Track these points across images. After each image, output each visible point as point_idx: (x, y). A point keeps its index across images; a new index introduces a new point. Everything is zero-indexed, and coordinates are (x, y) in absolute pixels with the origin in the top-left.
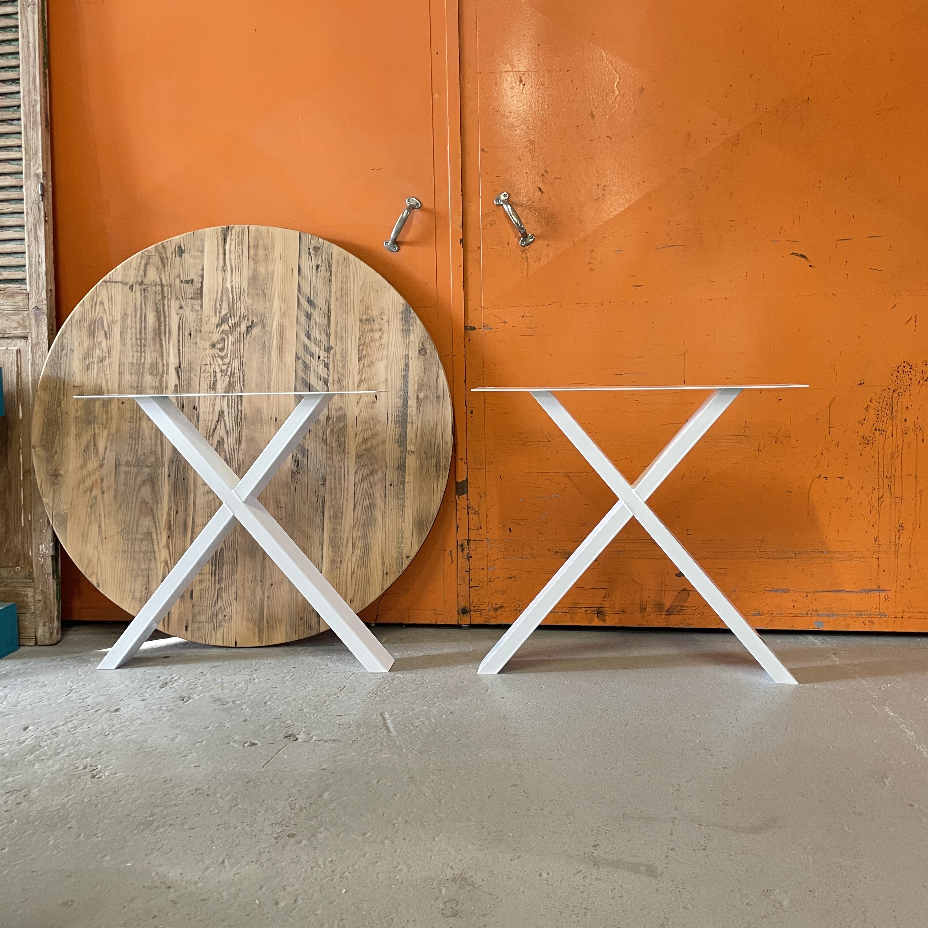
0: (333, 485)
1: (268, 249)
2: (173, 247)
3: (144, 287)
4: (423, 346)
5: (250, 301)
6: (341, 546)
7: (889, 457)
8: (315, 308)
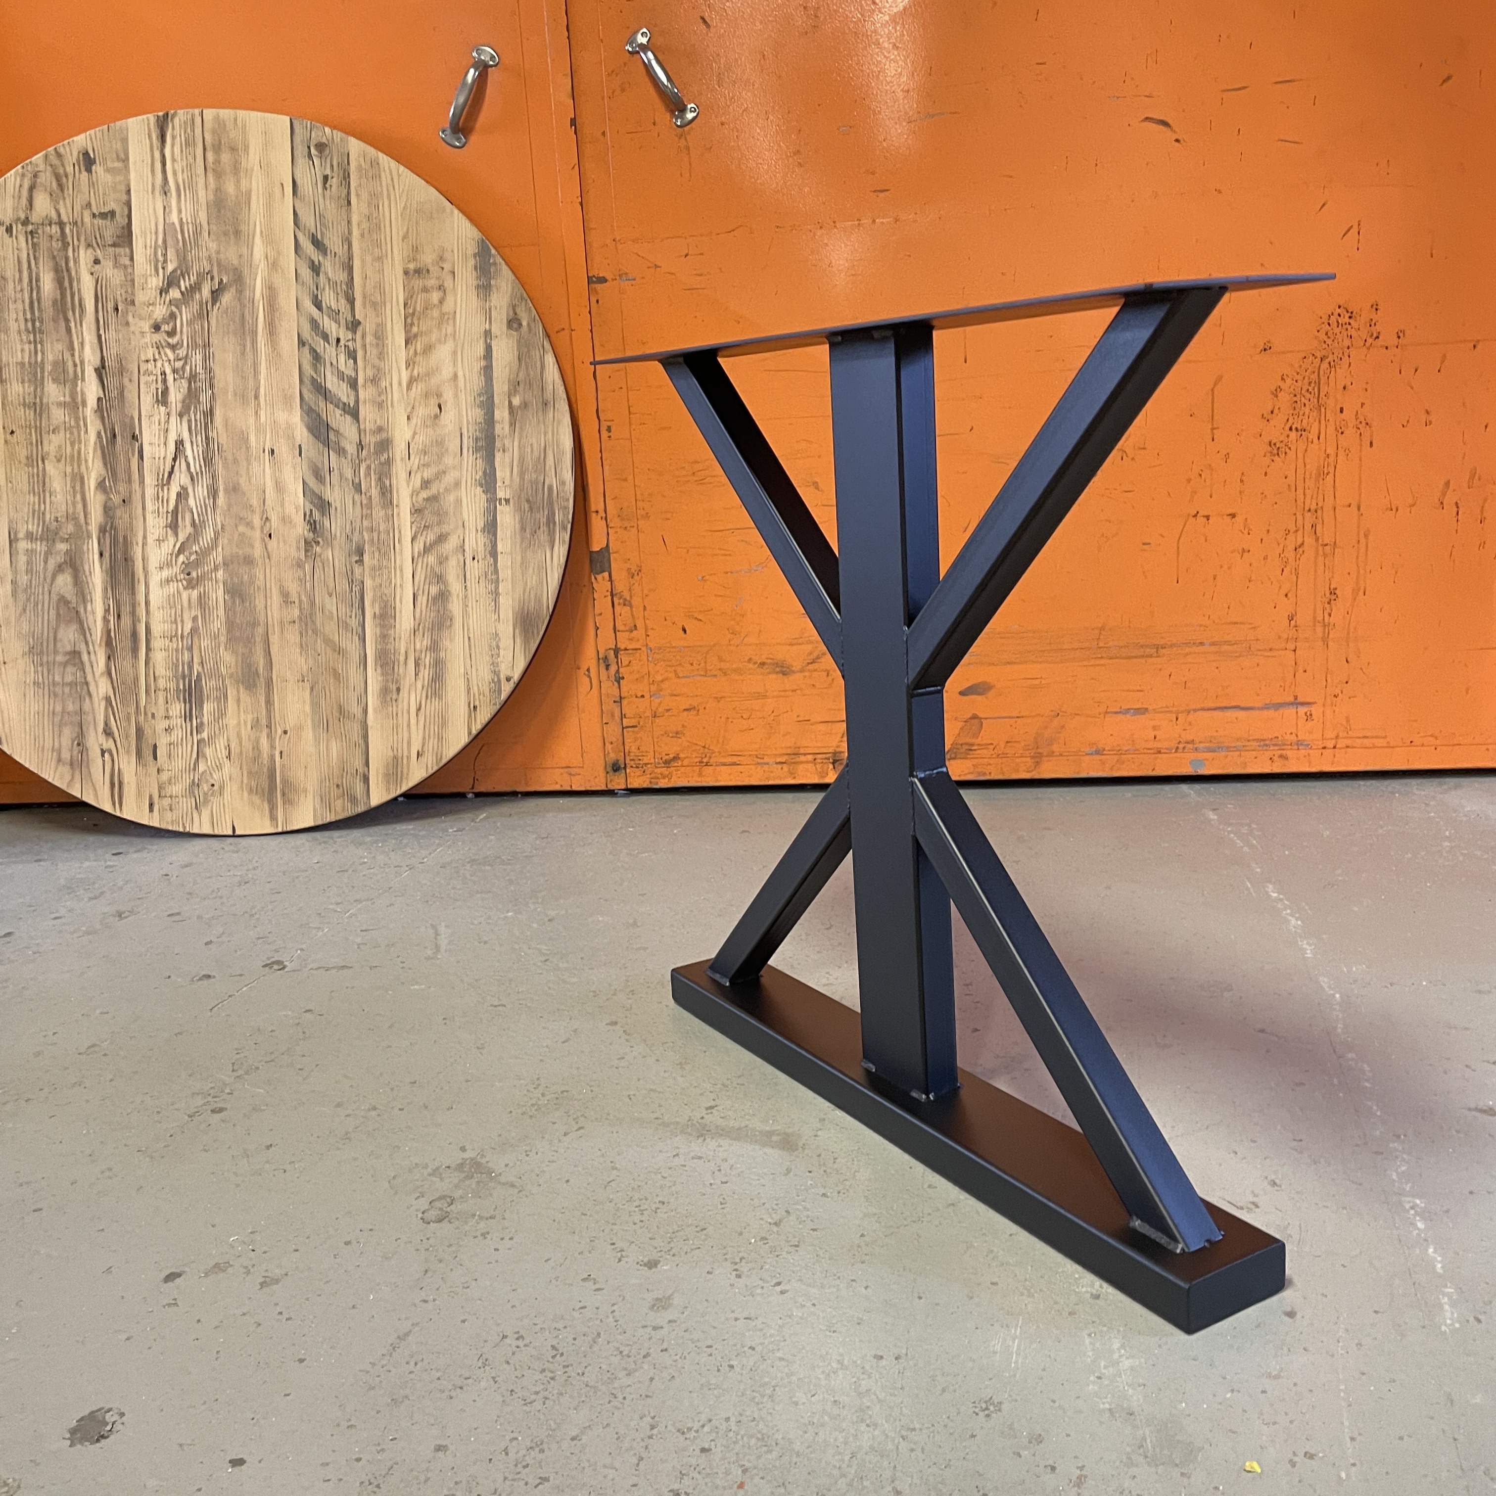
0: (376, 562)
1: (238, 150)
2: (75, 154)
3: (30, 228)
4: (516, 314)
5: (213, 246)
6: (396, 664)
7: (1314, 476)
8: (325, 254)
